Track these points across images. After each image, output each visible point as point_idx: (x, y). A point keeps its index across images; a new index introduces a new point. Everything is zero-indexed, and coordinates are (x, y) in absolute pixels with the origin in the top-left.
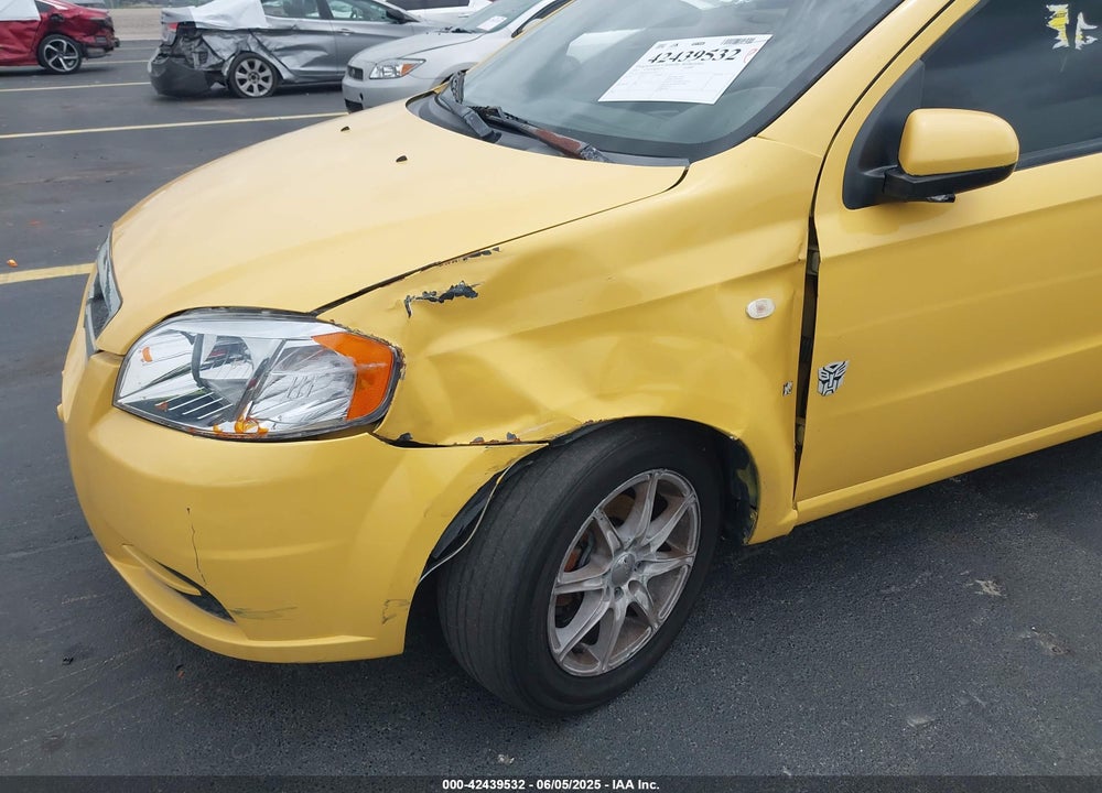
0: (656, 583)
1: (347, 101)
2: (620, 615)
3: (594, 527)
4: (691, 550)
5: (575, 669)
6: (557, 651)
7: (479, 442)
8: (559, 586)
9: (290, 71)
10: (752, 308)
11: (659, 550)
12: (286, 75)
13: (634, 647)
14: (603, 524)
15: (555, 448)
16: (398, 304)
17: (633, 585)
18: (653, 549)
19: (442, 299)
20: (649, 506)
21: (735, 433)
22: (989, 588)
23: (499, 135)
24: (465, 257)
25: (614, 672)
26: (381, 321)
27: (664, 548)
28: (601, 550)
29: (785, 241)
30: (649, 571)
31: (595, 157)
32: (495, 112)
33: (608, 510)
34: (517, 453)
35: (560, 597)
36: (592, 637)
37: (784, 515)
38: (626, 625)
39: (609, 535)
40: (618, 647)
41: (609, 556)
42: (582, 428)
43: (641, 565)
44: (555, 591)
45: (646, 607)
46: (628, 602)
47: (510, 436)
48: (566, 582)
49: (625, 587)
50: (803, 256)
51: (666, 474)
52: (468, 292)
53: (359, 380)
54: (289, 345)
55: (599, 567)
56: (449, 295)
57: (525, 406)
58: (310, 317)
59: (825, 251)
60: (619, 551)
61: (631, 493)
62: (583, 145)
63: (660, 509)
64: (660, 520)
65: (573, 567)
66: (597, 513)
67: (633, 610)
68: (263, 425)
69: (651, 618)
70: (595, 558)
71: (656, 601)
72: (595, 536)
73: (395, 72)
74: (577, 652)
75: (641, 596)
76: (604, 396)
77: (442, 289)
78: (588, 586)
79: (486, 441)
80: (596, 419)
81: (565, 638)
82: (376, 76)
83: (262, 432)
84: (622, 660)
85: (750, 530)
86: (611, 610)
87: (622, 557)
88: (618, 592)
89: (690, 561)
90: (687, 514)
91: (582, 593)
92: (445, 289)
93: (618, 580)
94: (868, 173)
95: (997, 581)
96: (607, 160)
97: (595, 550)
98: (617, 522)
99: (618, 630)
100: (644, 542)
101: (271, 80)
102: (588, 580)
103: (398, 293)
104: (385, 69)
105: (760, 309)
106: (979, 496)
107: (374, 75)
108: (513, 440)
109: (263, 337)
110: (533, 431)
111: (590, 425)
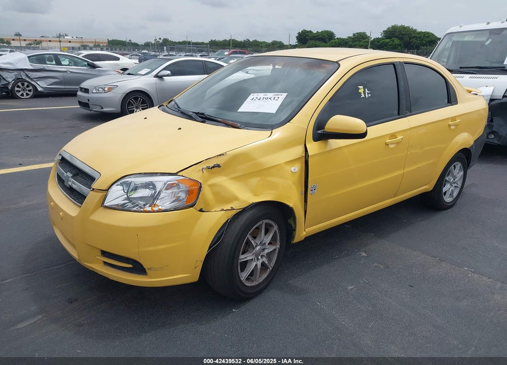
0: (269, 255)
1: (79, 101)
2: (259, 266)
3: (248, 240)
4: (278, 243)
5: (248, 284)
6: (242, 279)
7: (222, 210)
8: (240, 259)
9: (42, 87)
10: (292, 169)
11: (268, 244)
12: (40, 89)
13: (265, 276)
14: (250, 239)
15: (244, 210)
16: (200, 170)
17: (262, 256)
18: (267, 244)
19: (211, 168)
20: (263, 231)
21: (291, 205)
22: (364, 254)
23: (205, 121)
24: (217, 156)
25: (259, 284)
26: (195, 174)
27: (270, 243)
28: (251, 247)
29: (298, 151)
30: (266, 251)
31: (243, 128)
32: (203, 114)
33: (251, 234)
34: (234, 212)
35: (241, 263)
36: (252, 274)
37: (302, 234)
38: (261, 269)
39: (253, 242)
40: (260, 276)
41: (254, 248)
42: (251, 205)
43: (264, 250)
44: (240, 261)
45: (267, 262)
46: (261, 262)
47: (232, 207)
48: (243, 258)
49: (260, 257)
50: (304, 155)
51: (267, 221)
52: (219, 166)
53: (189, 192)
54: (168, 183)
55: (251, 252)
56: (213, 167)
57: (236, 199)
58: (175, 174)
59: (310, 153)
60: (256, 246)
61: (257, 228)
62: (239, 125)
63: (267, 232)
64: (267, 235)
65: (243, 253)
66: (248, 236)
67: (263, 264)
68: (160, 207)
69: (269, 266)
70: (250, 249)
71: (270, 260)
72: (248, 243)
73: (104, 90)
74: (248, 279)
75: (265, 260)
76: (256, 195)
77: (211, 165)
78: (249, 258)
79: (225, 209)
80: (254, 202)
81: (244, 276)
82: (95, 92)
83: (160, 209)
84: (262, 280)
85: (293, 238)
86: (256, 265)
87: (258, 248)
88: (258, 259)
89: (278, 246)
90: (275, 232)
91: (247, 261)
92: (212, 165)
93: (257, 255)
94: (319, 132)
95: (366, 252)
96: (247, 129)
97: (249, 247)
98: (255, 238)
99: (259, 270)
100: (263, 243)
101: (32, 91)
102: (248, 256)
103: (200, 167)
104: (100, 89)
105: (295, 170)
106: (356, 230)
107: (94, 91)
108: (232, 209)
109: (160, 181)
110: (238, 206)
111: (253, 203)
